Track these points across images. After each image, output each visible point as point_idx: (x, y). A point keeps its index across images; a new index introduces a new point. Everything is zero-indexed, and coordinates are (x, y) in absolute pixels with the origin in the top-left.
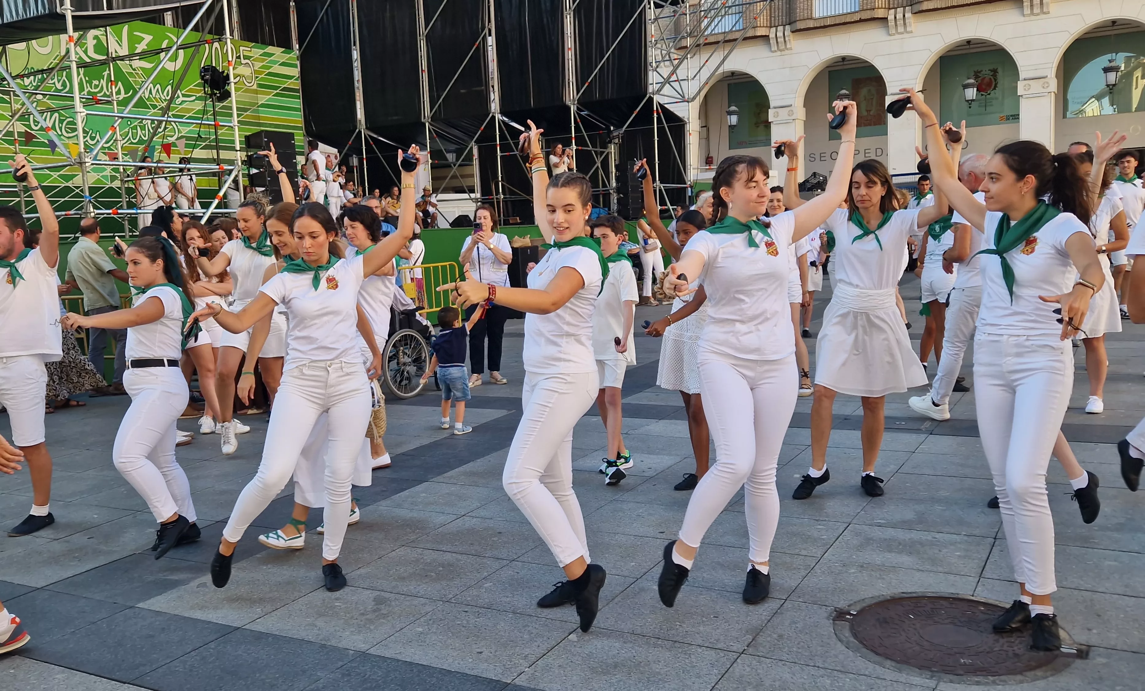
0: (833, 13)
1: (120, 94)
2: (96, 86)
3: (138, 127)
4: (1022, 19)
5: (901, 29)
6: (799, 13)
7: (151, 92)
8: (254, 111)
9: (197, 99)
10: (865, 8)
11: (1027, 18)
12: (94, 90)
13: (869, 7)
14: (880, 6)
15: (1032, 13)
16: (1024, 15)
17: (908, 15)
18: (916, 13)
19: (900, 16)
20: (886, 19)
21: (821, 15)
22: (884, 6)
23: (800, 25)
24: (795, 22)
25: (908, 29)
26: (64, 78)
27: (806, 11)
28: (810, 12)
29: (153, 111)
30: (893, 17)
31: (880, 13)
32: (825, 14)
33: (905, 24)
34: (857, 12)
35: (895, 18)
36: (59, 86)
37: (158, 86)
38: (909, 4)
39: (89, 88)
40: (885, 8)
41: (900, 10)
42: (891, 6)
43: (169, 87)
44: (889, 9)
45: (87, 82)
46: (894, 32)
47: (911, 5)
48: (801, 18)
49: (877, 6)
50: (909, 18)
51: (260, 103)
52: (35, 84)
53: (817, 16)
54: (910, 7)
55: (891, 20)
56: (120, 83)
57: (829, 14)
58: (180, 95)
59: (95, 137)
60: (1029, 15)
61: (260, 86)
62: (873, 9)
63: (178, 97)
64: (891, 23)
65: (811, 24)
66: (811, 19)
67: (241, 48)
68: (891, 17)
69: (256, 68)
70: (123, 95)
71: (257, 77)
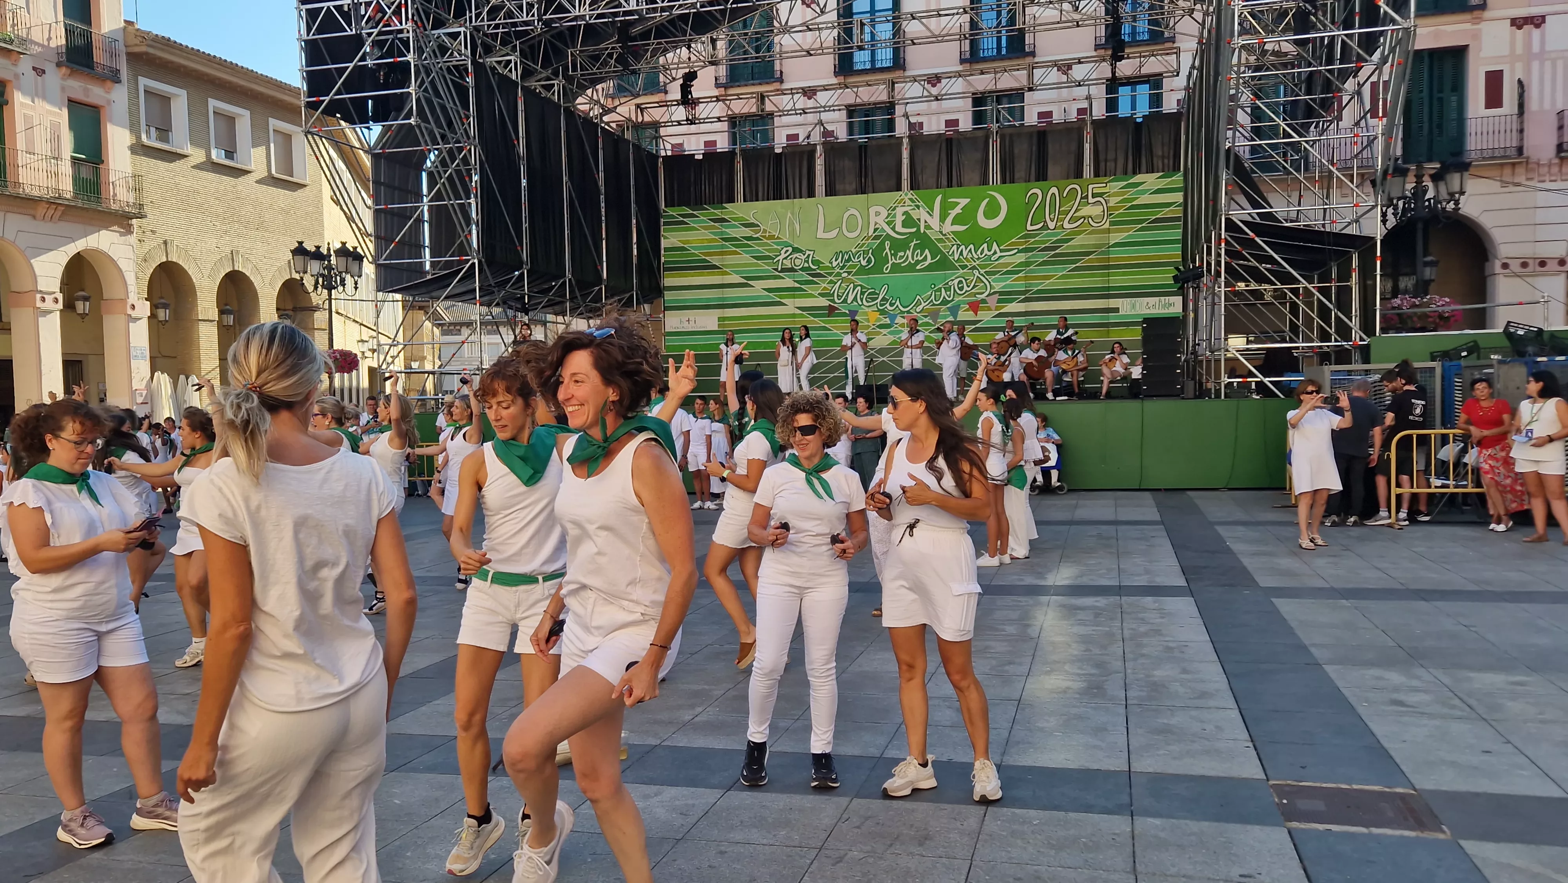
1: (925, 261)
2: (901, 257)
3: (943, 290)
7: (961, 253)
8: (1103, 253)
9: (1019, 251)
12: (898, 261)
26: (870, 255)
29: (962, 271)
36: (864, 263)
37: (972, 246)
39: (894, 260)
43: (985, 245)
45: (892, 255)
51: (1112, 242)
52: (842, 264)
58: (998, 251)
59: (895, 303)
61: (1112, 223)
63: (995, 253)
67: (1091, 186)
69: (1110, 205)
70: (929, 261)
71: (1111, 214)
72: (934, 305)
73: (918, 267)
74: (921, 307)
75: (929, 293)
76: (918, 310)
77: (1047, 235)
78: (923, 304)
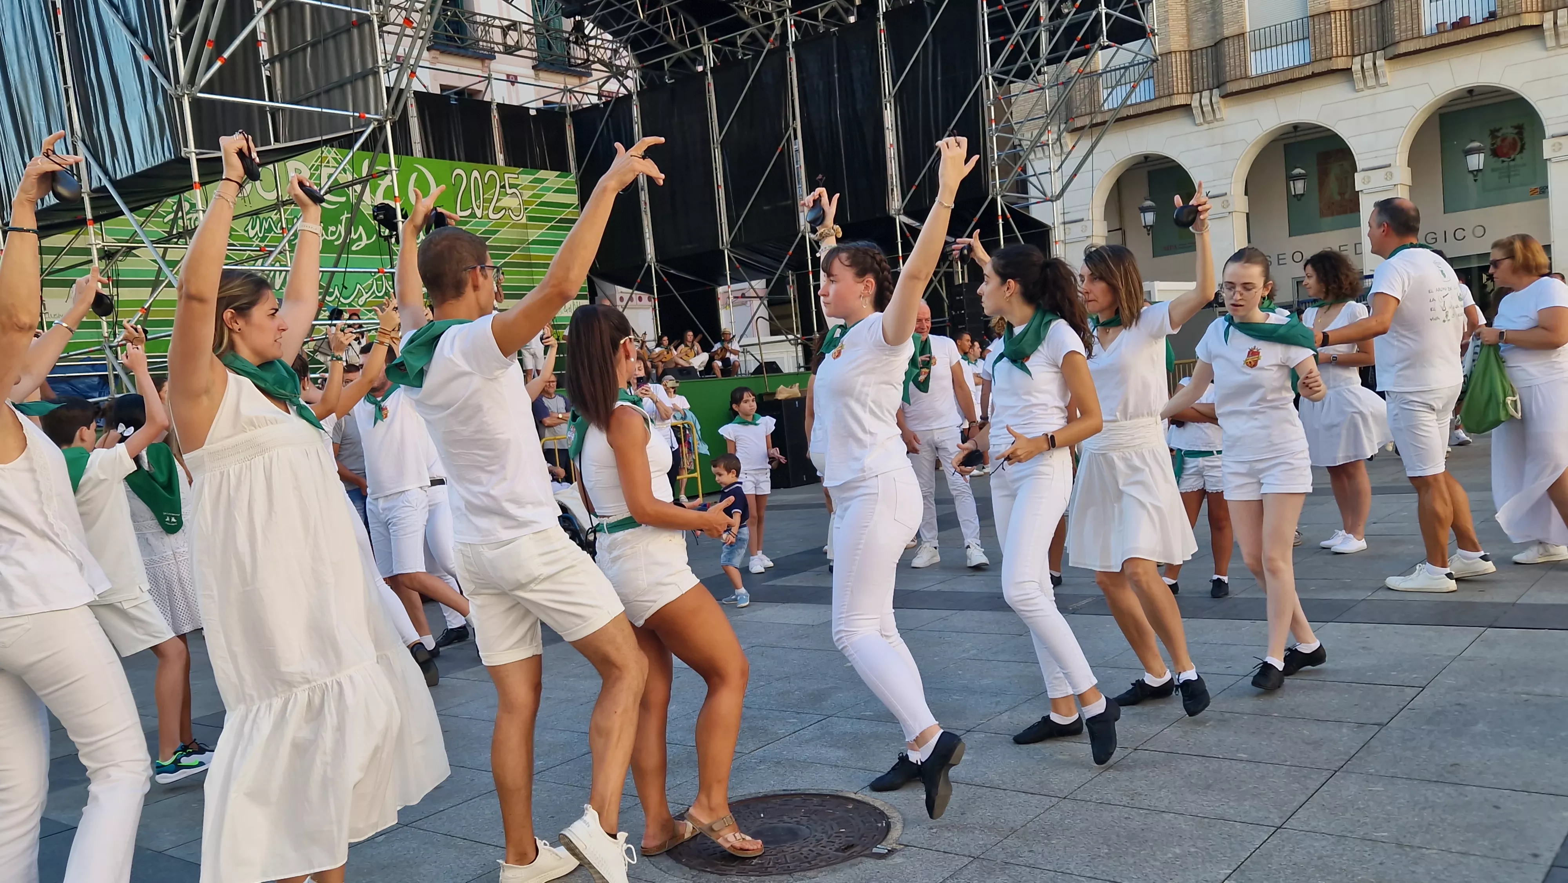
0: (1275, 68)
1: (361, 240)
2: (333, 233)
3: (384, 279)
4: (1545, 54)
5: (1371, 82)
6: (1230, 71)
8: (525, 249)
10: (1318, 58)
11: (1552, 53)
12: (330, 238)
13: (1324, 56)
14: (1340, 54)
15: (1559, 45)
16: (1546, 49)
17: (1380, 62)
18: (1391, 59)
19: (1368, 64)
20: (1350, 69)
21: (1259, 72)
22: (1345, 53)
23: (1232, 87)
24: (1224, 83)
25: (1382, 81)
27: (1238, 69)
28: (1243, 70)
30: (1359, 67)
31: (1340, 63)
32: (1264, 71)
33: (1376, 74)
34: (1308, 64)
35: (1362, 67)
38: (1381, 47)
39: (325, 236)
40: (1347, 56)
41: (1369, 57)
42: (1356, 52)
44: (1354, 56)
46: (1361, 86)
47: (1383, 49)
48: (1233, 77)
49: (1334, 54)
50: (1381, 66)
51: (530, 239)
52: (261, 235)
53: (1254, 73)
54: (1383, 52)
55: (1356, 71)
56: (361, 227)
57: (1270, 69)
59: (333, 293)
60: (1553, 48)
61: (528, 219)
62: (1330, 58)
64: (1358, 75)
65: (1246, 85)
66: (1246, 77)
67: (506, 176)
68: (1356, 67)
69: (525, 198)
70: (364, 242)
71: (526, 209)
72: (377, 297)
73: (354, 248)
74: (363, 299)
75: (370, 282)
76: (361, 303)
77: (476, 224)
78: (366, 296)
